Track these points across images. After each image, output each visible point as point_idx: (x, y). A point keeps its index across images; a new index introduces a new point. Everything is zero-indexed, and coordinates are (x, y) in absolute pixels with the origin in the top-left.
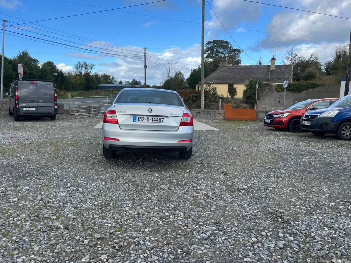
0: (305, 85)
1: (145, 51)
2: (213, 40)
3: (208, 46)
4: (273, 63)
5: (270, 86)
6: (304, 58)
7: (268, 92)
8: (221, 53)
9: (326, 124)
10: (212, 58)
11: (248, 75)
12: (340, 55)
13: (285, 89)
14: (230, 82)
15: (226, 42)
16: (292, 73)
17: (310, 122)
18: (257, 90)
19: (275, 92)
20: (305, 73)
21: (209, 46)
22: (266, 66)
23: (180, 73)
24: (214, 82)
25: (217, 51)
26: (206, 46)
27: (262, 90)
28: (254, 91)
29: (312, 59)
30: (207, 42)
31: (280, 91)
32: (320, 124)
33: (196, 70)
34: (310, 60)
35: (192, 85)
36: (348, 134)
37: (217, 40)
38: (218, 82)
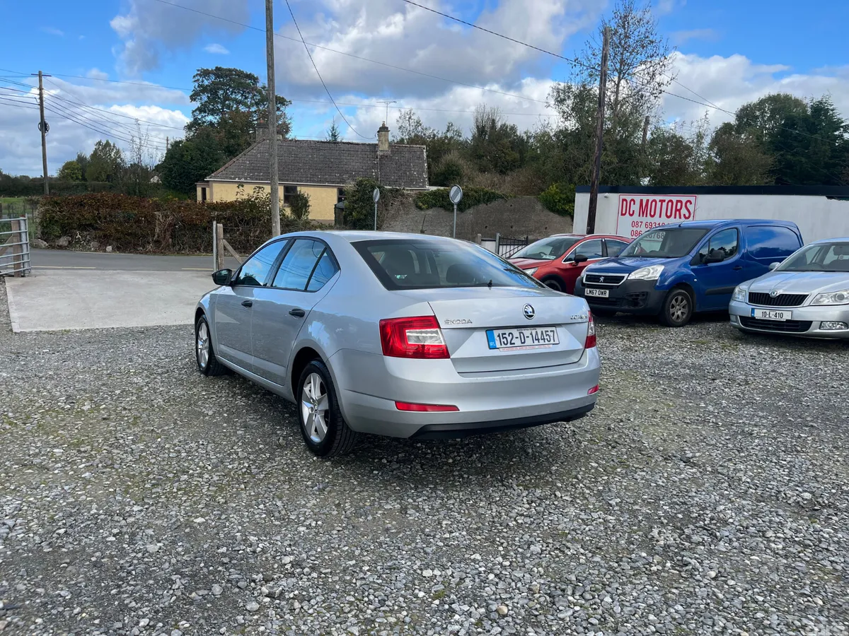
0: (473, 195)
1: (40, 81)
2: (217, 68)
3: (203, 81)
4: (382, 138)
5: (403, 195)
6: (435, 132)
7: (399, 209)
8: (238, 102)
9: (643, 295)
10: (213, 112)
11: (331, 165)
12: (483, 127)
13: (455, 207)
14: (287, 180)
15: (250, 76)
16: (426, 164)
17: (608, 291)
18: (376, 205)
19: (413, 209)
20: (440, 165)
21: (206, 83)
22: (369, 145)
23: (108, 144)
24: (246, 179)
25: (227, 98)
26: (198, 80)
27: (386, 205)
28: (368, 208)
29: (449, 135)
30: (198, 70)
31: (423, 207)
32: (632, 295)
33: (181, 142)
34: (446, 137)
35: (175, 182)
36: (679, 313)
37: (225, 67)
38: (257, 179)
